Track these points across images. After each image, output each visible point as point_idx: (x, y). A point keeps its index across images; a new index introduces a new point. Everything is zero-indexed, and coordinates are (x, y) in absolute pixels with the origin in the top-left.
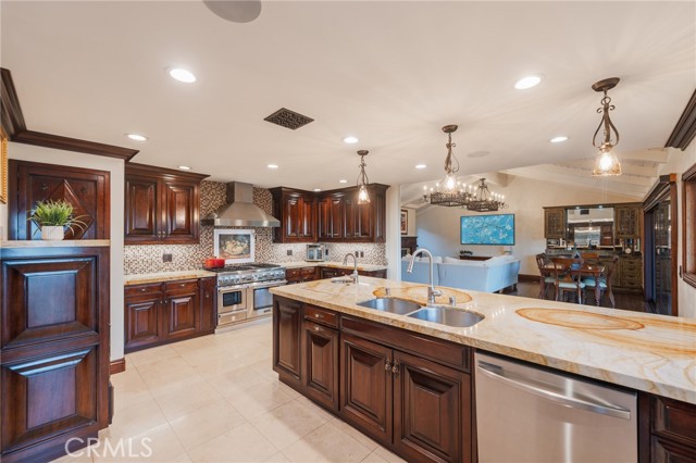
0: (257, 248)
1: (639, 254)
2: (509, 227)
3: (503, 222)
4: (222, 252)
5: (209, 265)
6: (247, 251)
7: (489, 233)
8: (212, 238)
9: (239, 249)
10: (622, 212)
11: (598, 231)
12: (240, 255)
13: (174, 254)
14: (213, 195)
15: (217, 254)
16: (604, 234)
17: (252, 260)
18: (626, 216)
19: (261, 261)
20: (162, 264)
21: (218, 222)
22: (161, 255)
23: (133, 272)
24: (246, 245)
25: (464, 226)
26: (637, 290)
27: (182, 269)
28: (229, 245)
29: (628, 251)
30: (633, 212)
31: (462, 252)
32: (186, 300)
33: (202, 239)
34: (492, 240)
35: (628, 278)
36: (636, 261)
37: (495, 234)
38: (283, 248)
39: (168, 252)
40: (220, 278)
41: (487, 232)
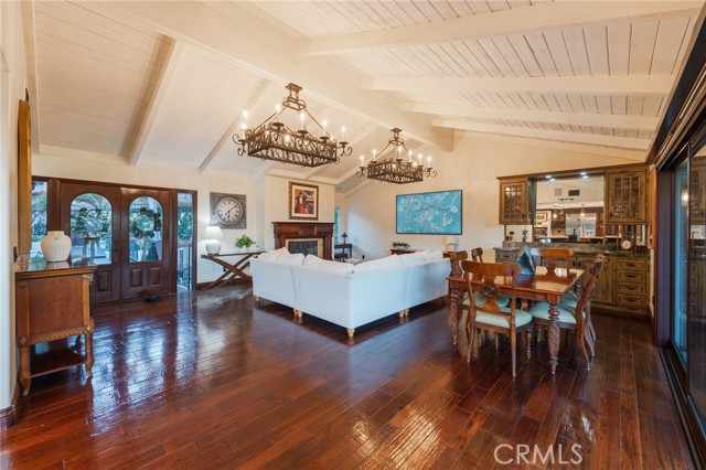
1: (643, 250)
2: (455, 210)
3: (447, 202)
7: (430, 218)
10: (618, 180)
11: (593, 219)
16: (599, 222)
18: (624, 187)
25: (400, 209)
26: (639, 312)
29: (626, 245)
30: (636, 179)
31: (395, 245)
34: (434, 227)
35: (624, 290)
36: (639, 262)
37: (437, 219)
41: (429, 216)
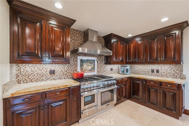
0: (98, 67)
4: (82, 69)
5: (75, 77)
6: (93, 69)
8: (76, 61)
9: (90, 68)
12: (90, 71)
13: (56, 70)
14: (77, 37)
15: (79, 70)
17: (95, 73)
19: (100, 74)
20: (49, 76)
21: (80, 50)
22: (49, 70)
23: (31, 81)
24: (93, 65)
27: (61, 79)
28: (85, 65)
32: (61, 103)
33: (71, 61)
38: (109, 67)
39: (53, 69)
40: (82, 87)
